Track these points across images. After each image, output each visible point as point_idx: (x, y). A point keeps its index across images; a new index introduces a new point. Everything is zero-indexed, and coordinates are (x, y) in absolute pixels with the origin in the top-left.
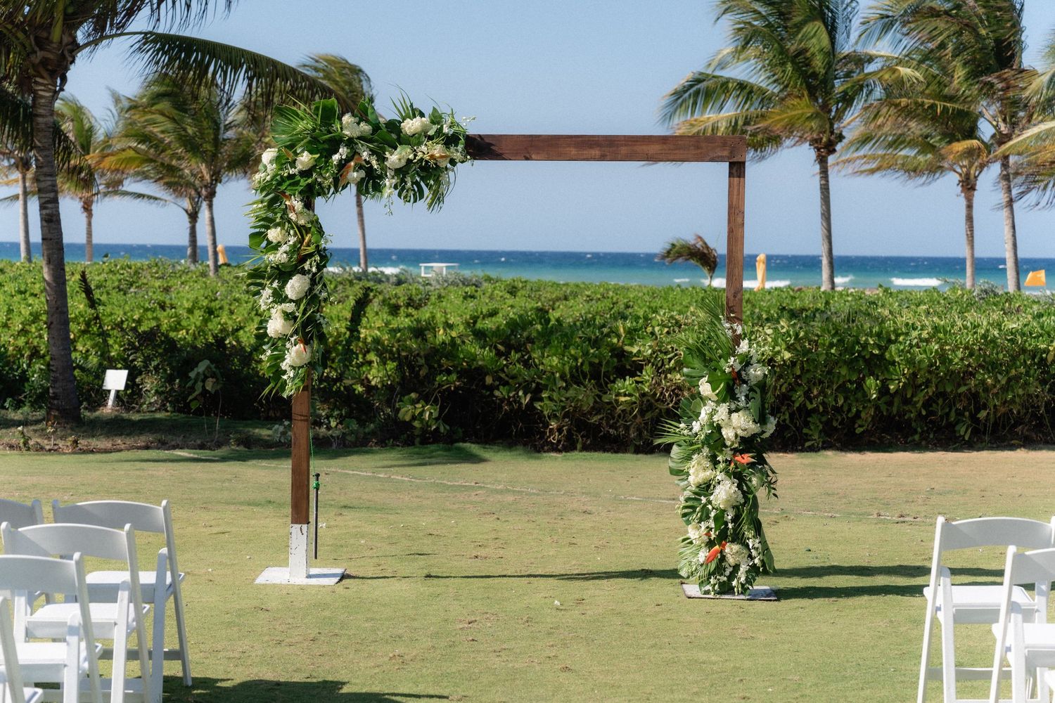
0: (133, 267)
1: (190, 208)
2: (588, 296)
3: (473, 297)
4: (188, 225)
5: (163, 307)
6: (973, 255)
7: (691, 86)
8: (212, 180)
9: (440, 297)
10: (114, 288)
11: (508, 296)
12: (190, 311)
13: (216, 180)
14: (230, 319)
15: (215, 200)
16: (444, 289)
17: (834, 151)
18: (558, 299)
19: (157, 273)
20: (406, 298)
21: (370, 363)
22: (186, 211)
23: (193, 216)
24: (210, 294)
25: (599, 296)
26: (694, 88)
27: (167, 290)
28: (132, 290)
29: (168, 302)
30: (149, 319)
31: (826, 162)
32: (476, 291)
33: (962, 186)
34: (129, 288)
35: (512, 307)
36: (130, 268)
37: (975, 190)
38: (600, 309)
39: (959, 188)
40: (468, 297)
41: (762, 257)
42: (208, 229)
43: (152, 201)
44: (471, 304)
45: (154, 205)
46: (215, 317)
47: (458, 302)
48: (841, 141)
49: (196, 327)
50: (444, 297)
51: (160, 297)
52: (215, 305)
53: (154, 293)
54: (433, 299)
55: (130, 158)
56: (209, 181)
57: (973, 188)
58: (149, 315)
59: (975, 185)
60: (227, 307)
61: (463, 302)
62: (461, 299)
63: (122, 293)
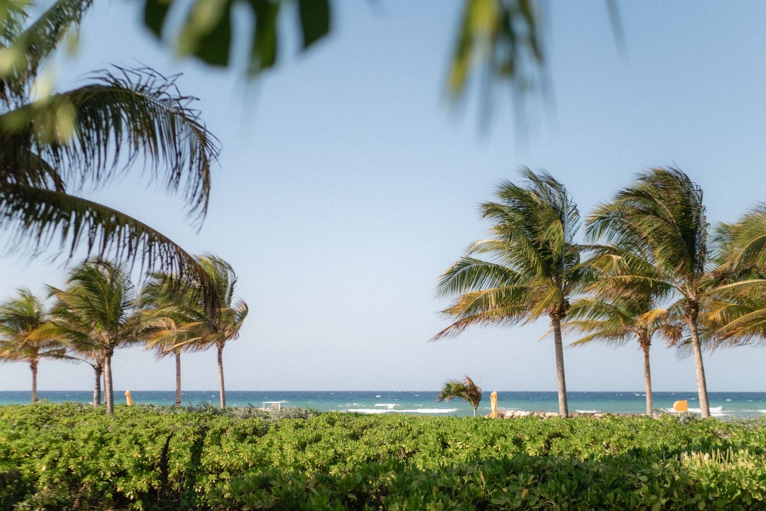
0: (50, 408)
1: (97, 364)
2: (389, 425)
3: (301, 427)
4: (95, 376)
5: (66, 438)
6: (650, 390)
7: (459, 269)
8: (111, 343)
9: (277, 427)
10: (31, 425)
11: (328, 425)
12: (86, 441)
13: (114, 343)
14: (117, 447)
15: (113, 358)
16: (280, 421)
17: (564, 315)
18: (365, 427)
19: (67, 412)
20: (252, 428)
21: (223, 480)
22: (94, 366)
23: (99, 370)
24: (104, 428)
25: (397, 425)
26: (461, 271)
27: (71, 425)
28: (45, 426)
29: (70, 434)
30: (54, 449)
31: (559, 323)
32: (304, 422)
33: (641, 342)
34: (44, 424)
35: (331, 434)
36: (48, 409)
37: (650, 345)
38: (398, 435)
39: (639, 344)
40: (297, 427)
41: (494, 393)
42: (107, 379)
43: (69, 360)
44: (301, 433)
45: (71, 363)
46: (105, 446)
47: (291, 430)
48: (568, 309)
49: (89, 454)
50: (280, 427)
51: (65, 431)
52: (106, 436)
53: (61, 428)
54: (272, 429)
55: (50, 330)
56: (108, 343)
57: (649, 344)
58: (54, 445)
59: (650, 341)
60: (115, 438)
61: (294, 431)
62: (293, 429)
63: (37, 428)
